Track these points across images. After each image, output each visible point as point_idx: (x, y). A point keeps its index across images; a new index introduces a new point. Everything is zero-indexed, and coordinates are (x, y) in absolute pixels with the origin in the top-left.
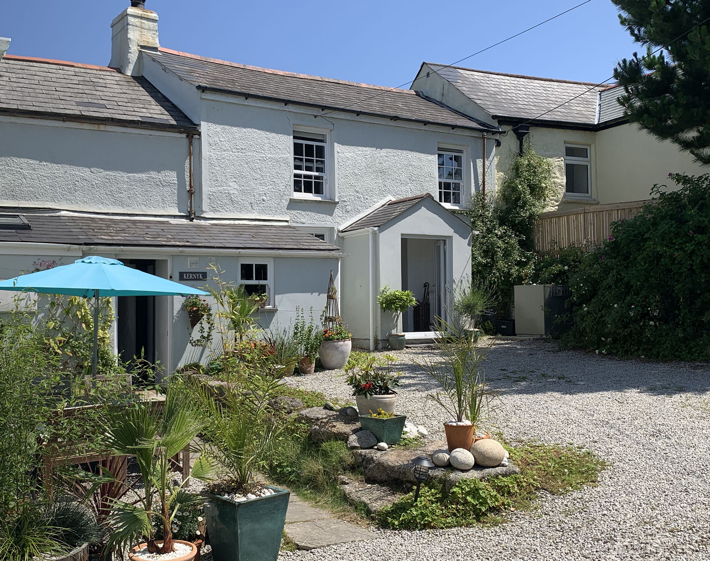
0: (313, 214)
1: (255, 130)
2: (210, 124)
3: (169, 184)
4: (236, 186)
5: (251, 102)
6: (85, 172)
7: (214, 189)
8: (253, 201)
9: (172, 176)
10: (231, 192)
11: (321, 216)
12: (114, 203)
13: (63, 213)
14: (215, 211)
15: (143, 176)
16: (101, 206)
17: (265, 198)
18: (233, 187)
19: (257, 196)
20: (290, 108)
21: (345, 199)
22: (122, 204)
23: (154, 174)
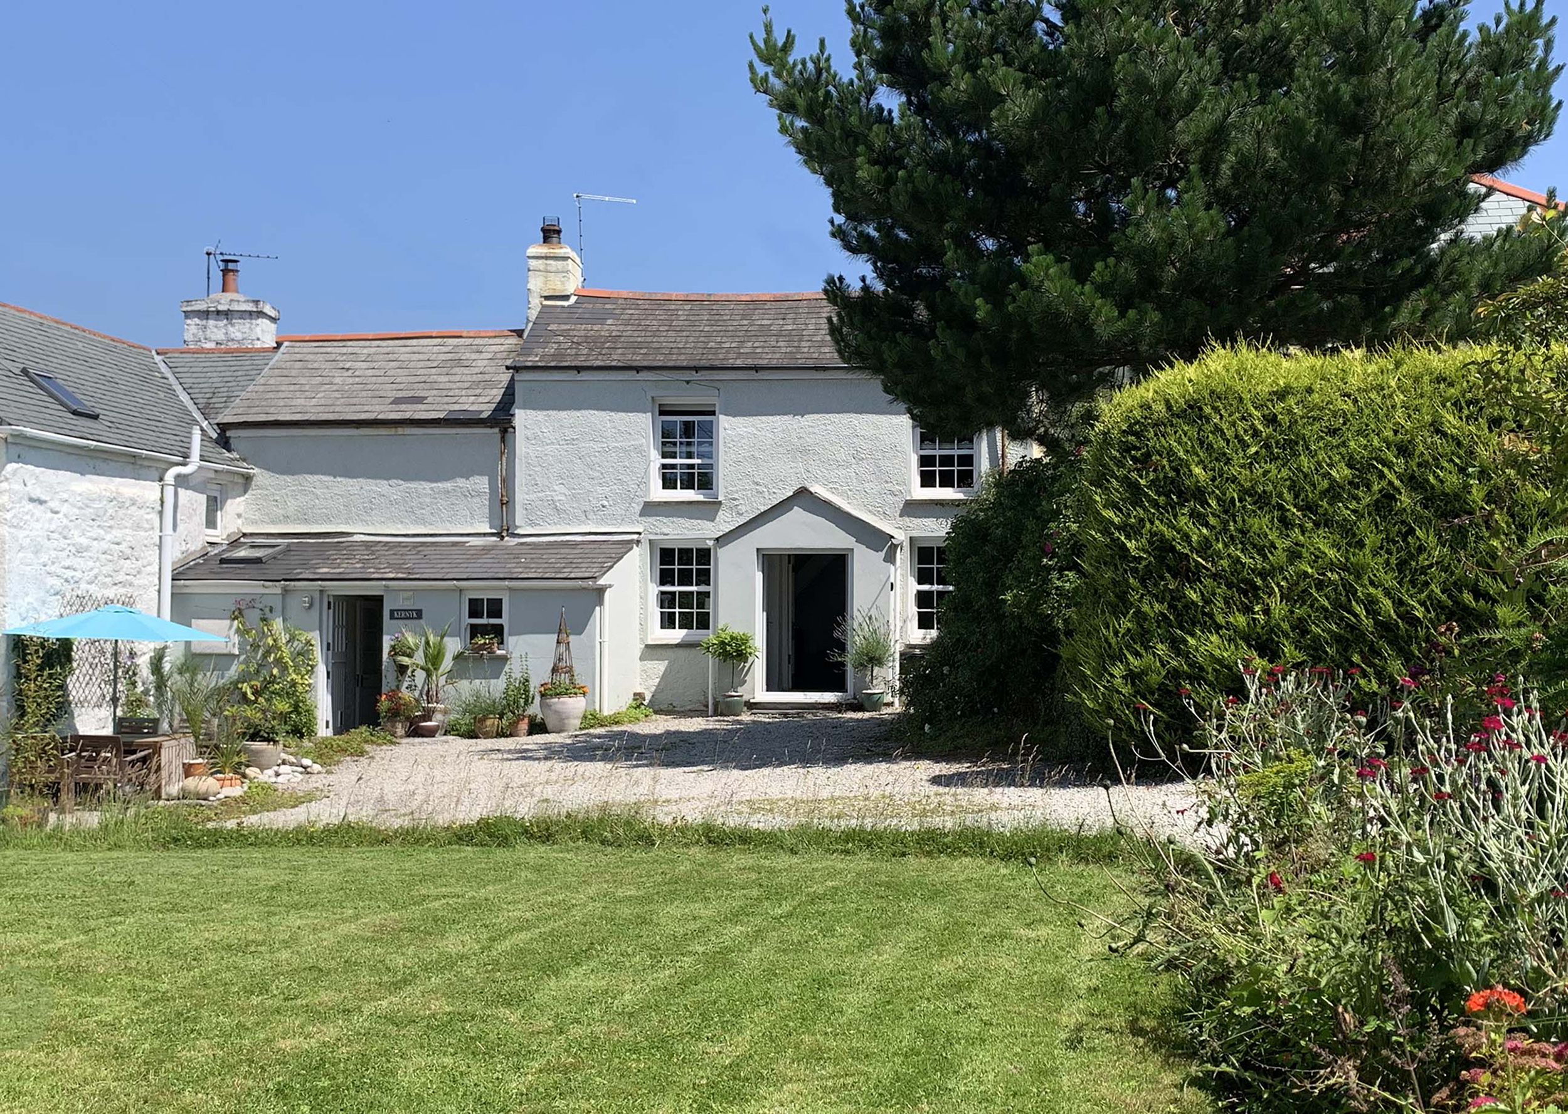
0: (681, 520)
1: (592, 412)
2: (528, 412)
3: (479, 494)
4: (563, 489)
5: (585, 376)
6: (381, 486)
7: (533, 496)
8: (588, 508)
9: (482, 483)
10: (556, 498)
11: (695, 522)
12: (416, 522)
13: (356, 538)
14: (532, 524)
15: (448, 485)
16: (400, 526)
17: (606, 503)
18: (559, 493)
19: (594, 502)
20: (643, 375)
21: (736, 496)
22: (423, 522)
23: (461, 482)
